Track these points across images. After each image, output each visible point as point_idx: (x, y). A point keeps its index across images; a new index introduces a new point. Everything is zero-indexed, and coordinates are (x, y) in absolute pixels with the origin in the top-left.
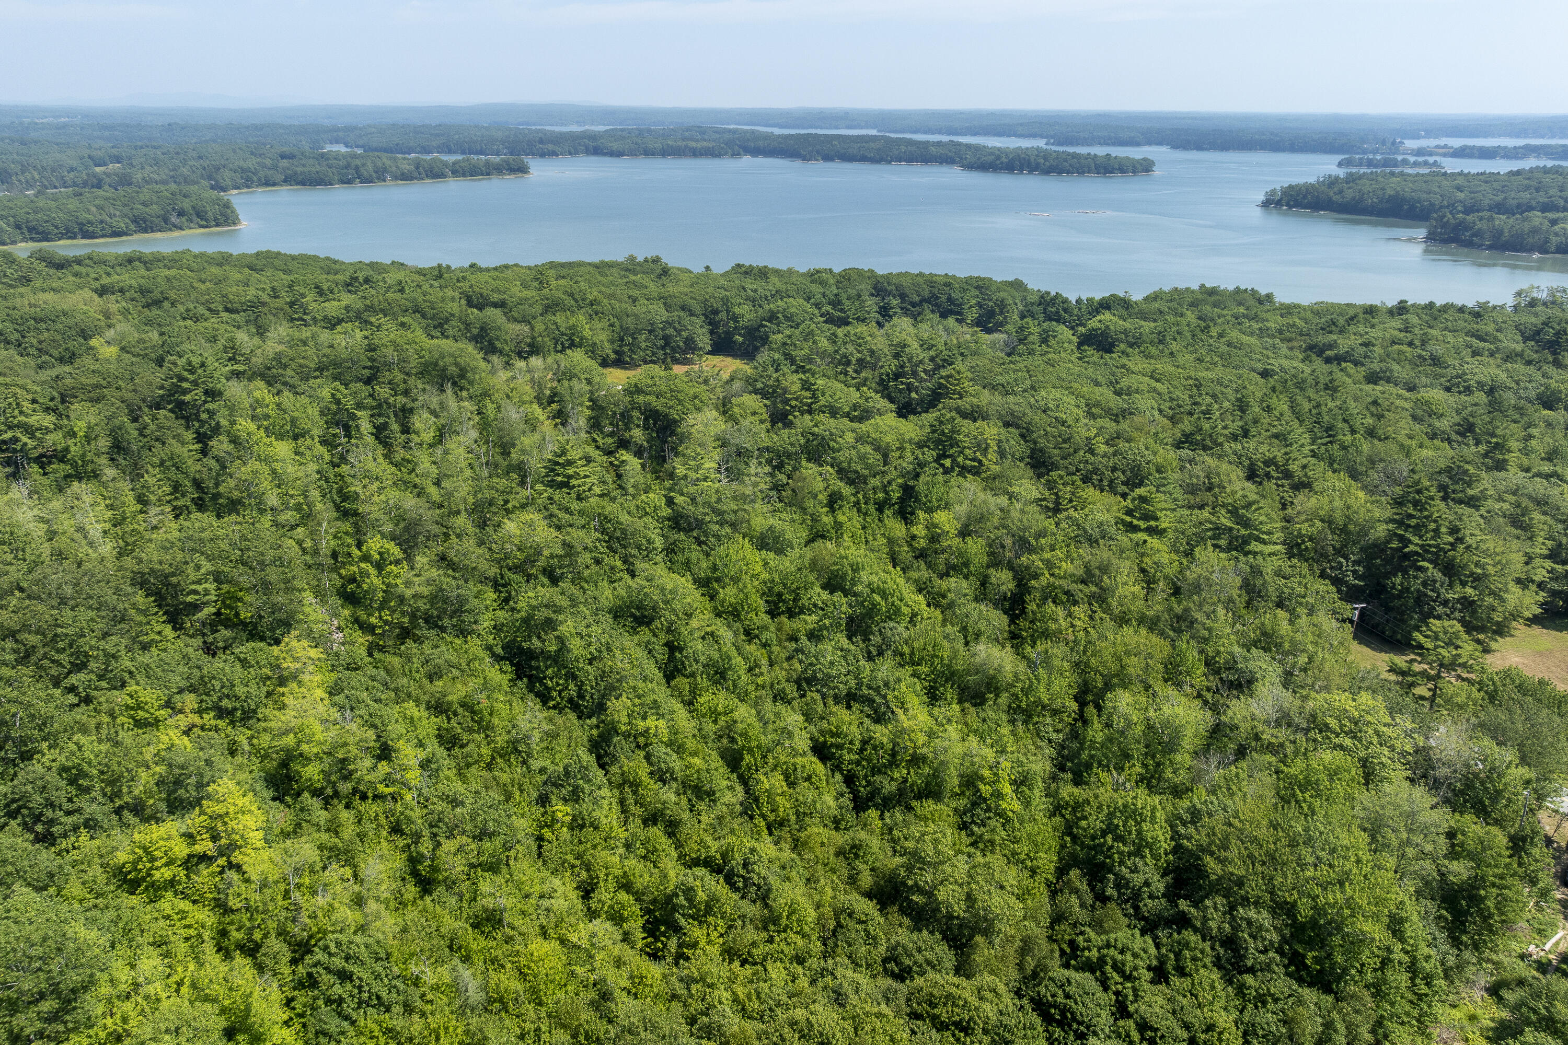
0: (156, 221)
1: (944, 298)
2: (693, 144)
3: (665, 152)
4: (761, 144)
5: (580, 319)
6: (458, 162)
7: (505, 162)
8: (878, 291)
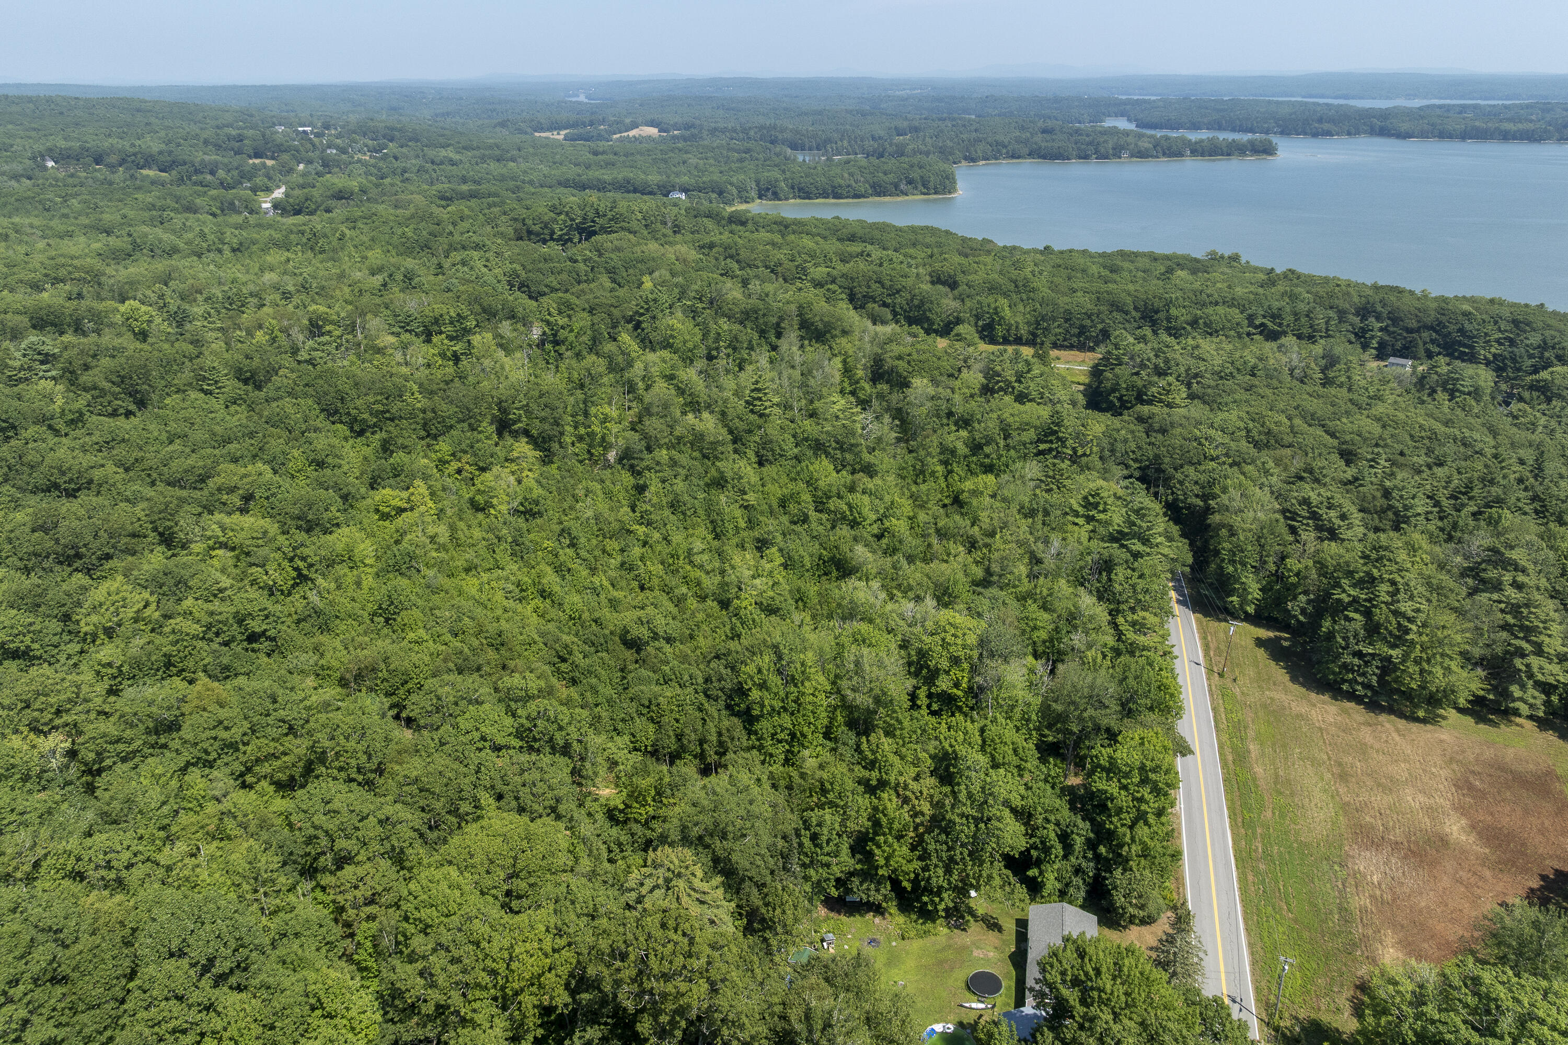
0: (889, 187)
5: (1003, 302)
6: (1202, 141)
7: (1250, 141)
8: (1364, 311)
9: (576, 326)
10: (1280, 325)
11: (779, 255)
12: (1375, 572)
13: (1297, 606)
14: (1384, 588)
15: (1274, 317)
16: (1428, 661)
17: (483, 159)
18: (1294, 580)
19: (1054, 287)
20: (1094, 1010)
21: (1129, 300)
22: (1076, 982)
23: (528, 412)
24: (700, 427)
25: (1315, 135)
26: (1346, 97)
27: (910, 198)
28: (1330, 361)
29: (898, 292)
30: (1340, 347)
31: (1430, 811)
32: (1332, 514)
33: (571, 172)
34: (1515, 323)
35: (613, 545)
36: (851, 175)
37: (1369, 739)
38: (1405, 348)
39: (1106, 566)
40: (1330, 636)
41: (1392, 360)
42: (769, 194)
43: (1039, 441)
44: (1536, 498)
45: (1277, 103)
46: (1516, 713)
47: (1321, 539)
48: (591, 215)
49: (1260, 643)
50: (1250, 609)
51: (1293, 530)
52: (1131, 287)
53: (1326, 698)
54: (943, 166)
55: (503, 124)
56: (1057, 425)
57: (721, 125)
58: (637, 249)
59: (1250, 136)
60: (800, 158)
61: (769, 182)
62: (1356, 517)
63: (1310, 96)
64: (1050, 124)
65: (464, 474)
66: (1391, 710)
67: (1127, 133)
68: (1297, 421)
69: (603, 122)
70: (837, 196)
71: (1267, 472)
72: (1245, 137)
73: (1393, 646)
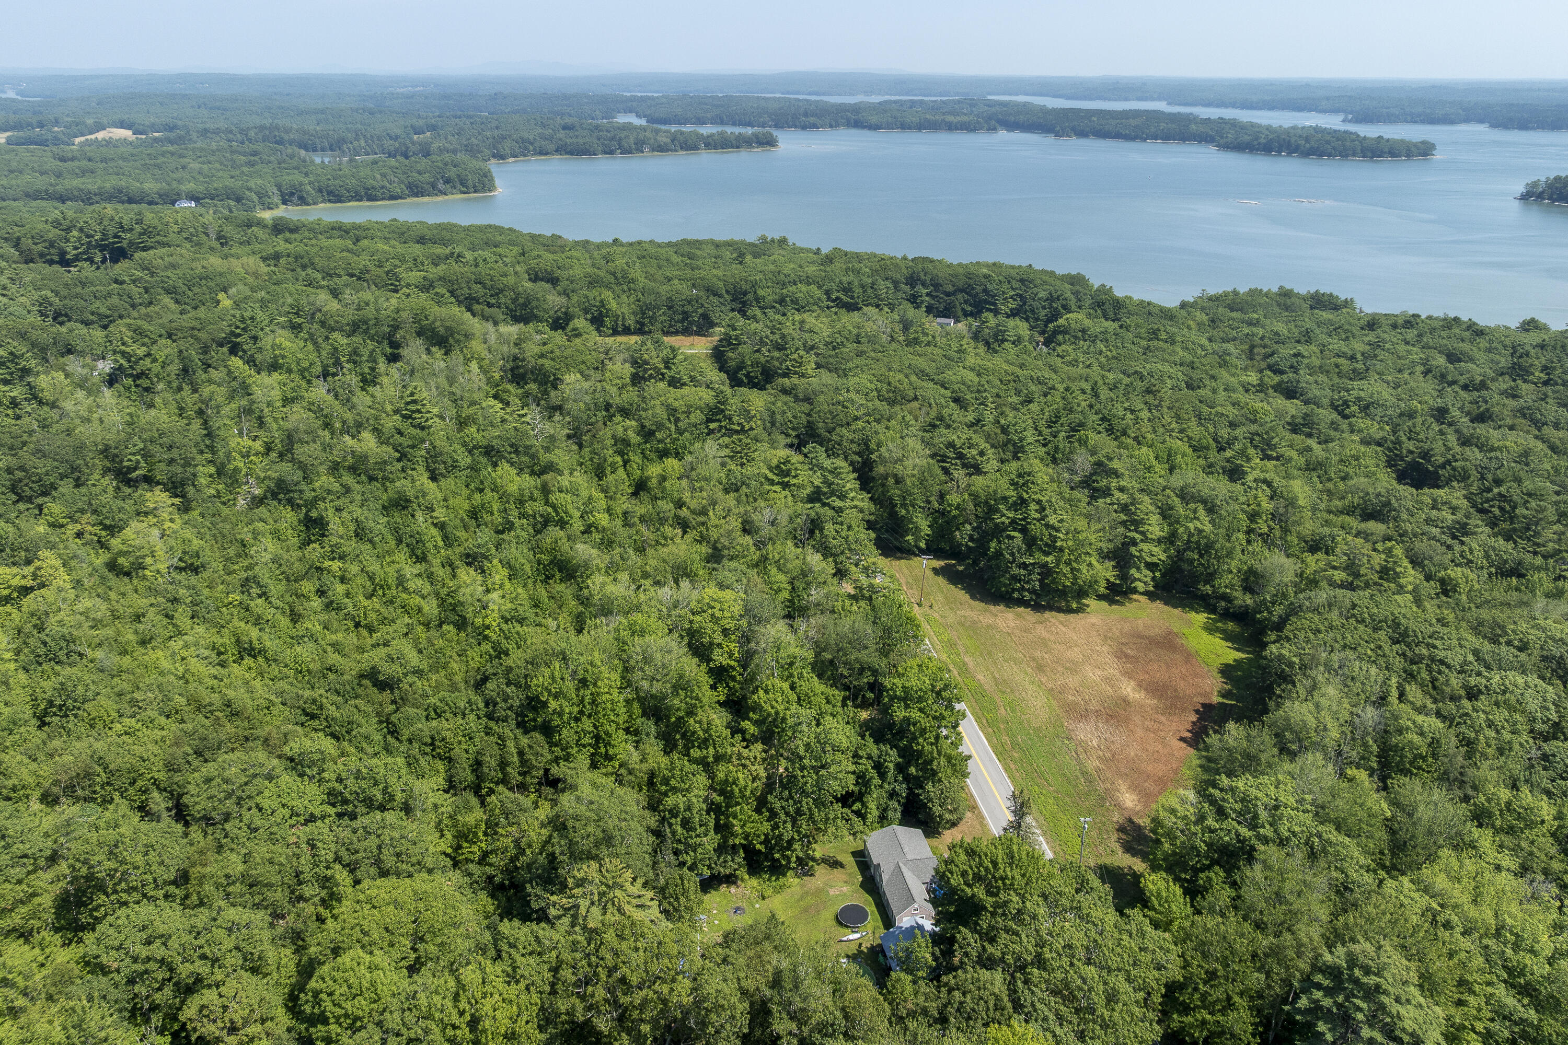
0: (426, 187)
1: (979, 289)
2: (950, 118)
3: (923, 126)
4: (1021, 118)
5: (607, 295)
6: (712, 135)
7: (755, 135)
8: (912, 280)
9: (161, 356)
10: (852, 297)
11: (363, 261)
12: (1025, 496)
13: (963, 535)
14: (1033, 506)
16: (1076, 560)
18: (955, 513)
19: (649, 276)
20: (1003, 896)
21: (721, 284)
22: (978, 878)
23: (146, 455)
24: (359, 448)
25: (804, 128)
26: (817, 94)
27: (450, 197)
28: (906, 325)
29: (501, 291)
31: (1108, 680)
32: (974, 452)
33: (41, 182)
34: (1022, 281)
35: (308, 587)
36: (384, 175)
37: (1045, 634)
38: (946, 309)
39: (815, 526)
40: (999, 554)
41: (939, 320)
42: (295, 199)
43: (709, 420)
44: (1103, 419)
46: (1135, 591)
47: (970, 475)
48: (111, 231)
49: (936, 571)
50: (922, 545)
51: (946, 471)
53: (1001, 607)
54: (475, 164)
56: (723, 403)
57: (210, 126)
58: (197, 265)
59: (754, 129)
61: (293, 186)
62: (990, 452)
63: (790, 93)
64: (568, 120)
65: (87, 536)
66: (1050, 608)
67: (641, 129)
68: (914, 378)
69: (57, 122)
70: (371, 198)
71: (907, 425)
72: (749, 131)
73: (1047, 554)
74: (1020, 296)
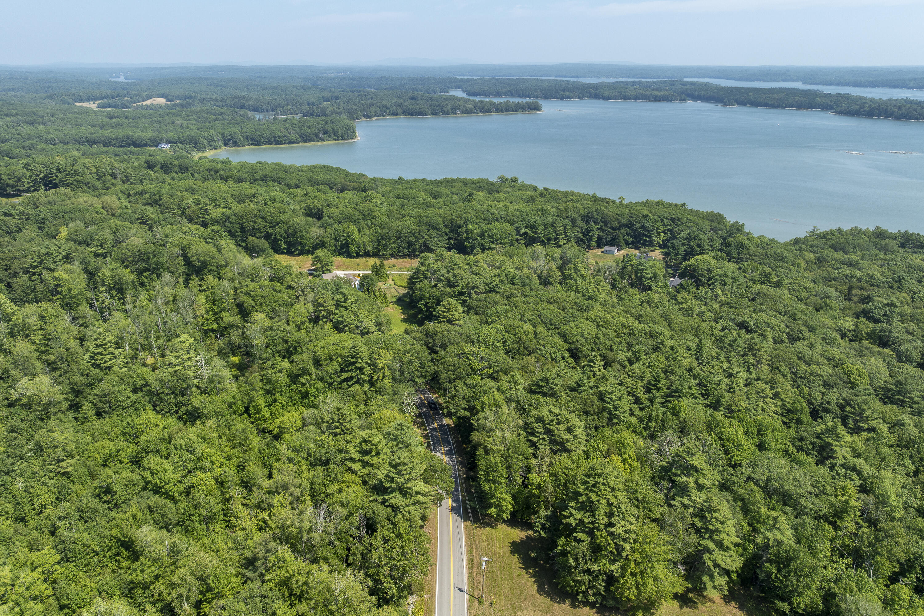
0: (312, 136)
1: (638, 225)
2: (656, 93)
4: (703, 93)
5: (354, 228)
6: (501, 103)
7: (527, 103)
8: (587, 218)
13: (539, 522)
14: (602, 511)
15: (532, 227)
16: (641, 575)
17: (18, 123)
18: (535, 492)
25: (562, 98)
26: (577, 77)
27: (326, 143)
28: (565, 262)
30: (572, 250)
32: (561, 428)
34: (672, 219)
36: (286, 129)
38: (613, 239)
40: (564, 557)
41: (606, 248)
42: (231, 143)
43: (342, 371)
45: (542, 80)
47: (554, 452)
49: (514, 547)
50: (507, 515)
51: (533, 445)
52: (441, 212)
54: (347, 122)
55: (51, 97)
56: (354, 357)
57: (209, 96)
59: (528, 100)
60: (257, 117)
61: (232, 135)
63: (559, 76)
64: (416, 94)
67: (459, 99)
68: (540, 329)
70: (277, 143)
71: (516, 383)
72: (525, 101)
73: (613, 561)
74: (671, 230)
